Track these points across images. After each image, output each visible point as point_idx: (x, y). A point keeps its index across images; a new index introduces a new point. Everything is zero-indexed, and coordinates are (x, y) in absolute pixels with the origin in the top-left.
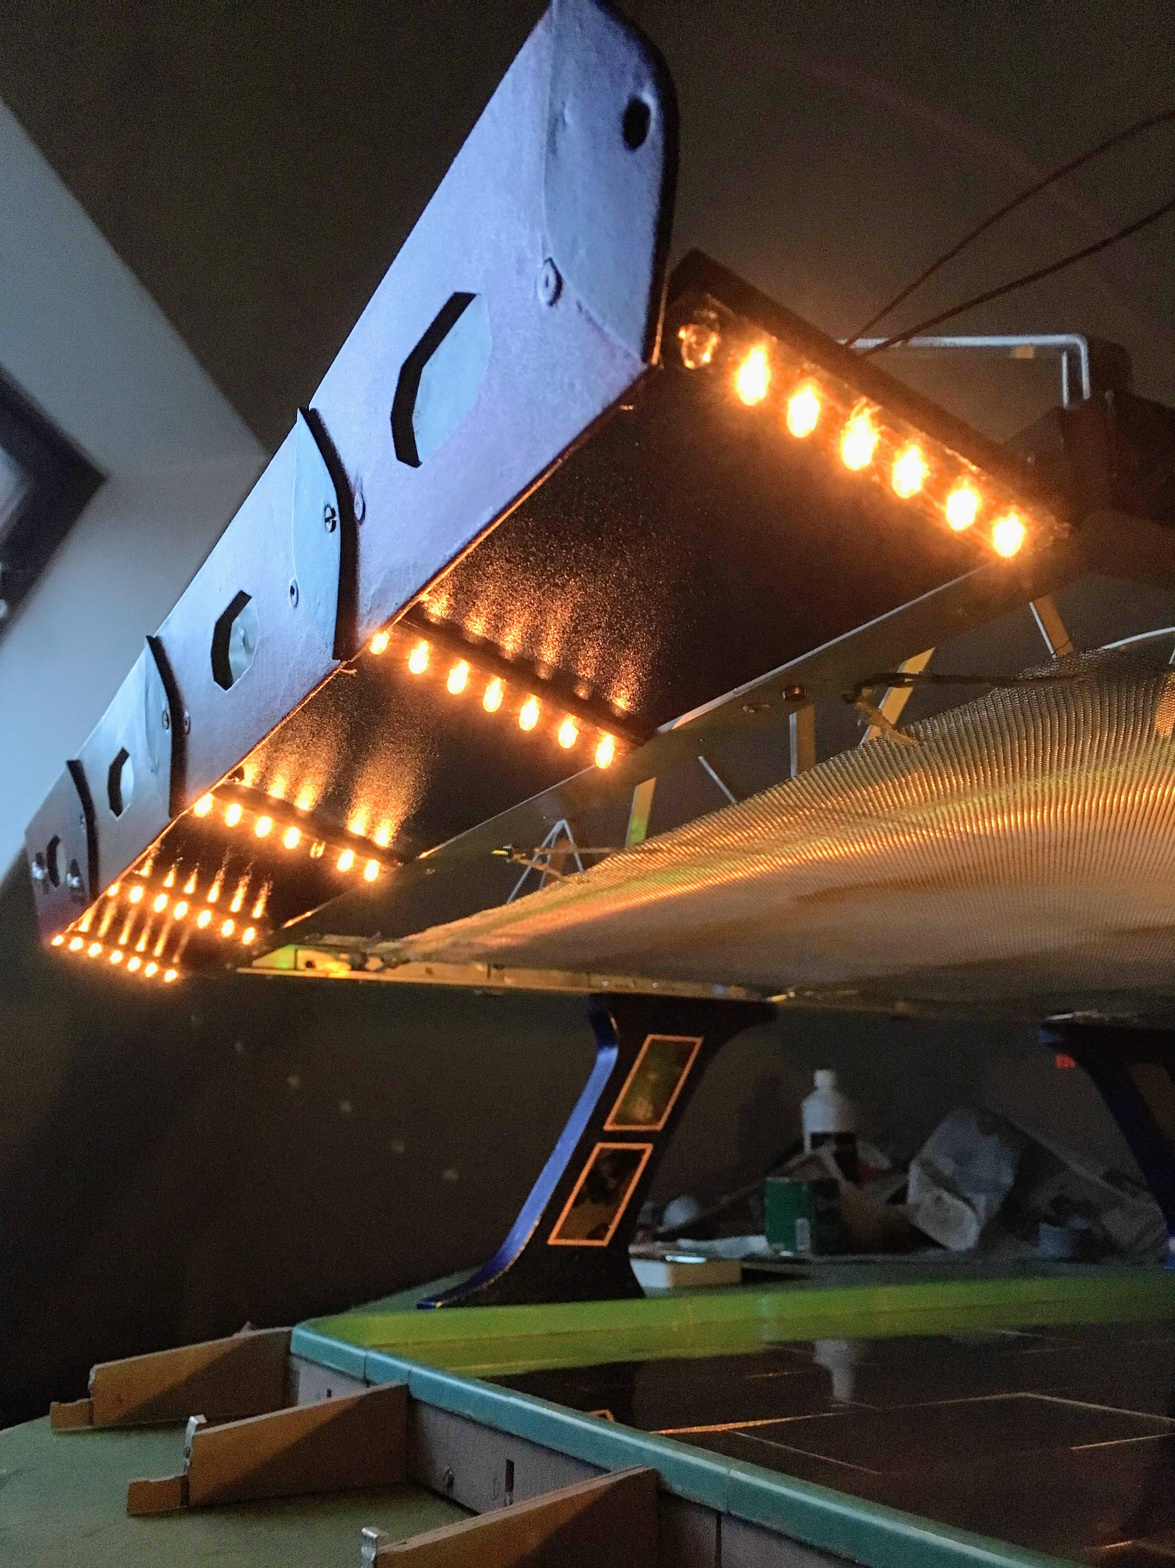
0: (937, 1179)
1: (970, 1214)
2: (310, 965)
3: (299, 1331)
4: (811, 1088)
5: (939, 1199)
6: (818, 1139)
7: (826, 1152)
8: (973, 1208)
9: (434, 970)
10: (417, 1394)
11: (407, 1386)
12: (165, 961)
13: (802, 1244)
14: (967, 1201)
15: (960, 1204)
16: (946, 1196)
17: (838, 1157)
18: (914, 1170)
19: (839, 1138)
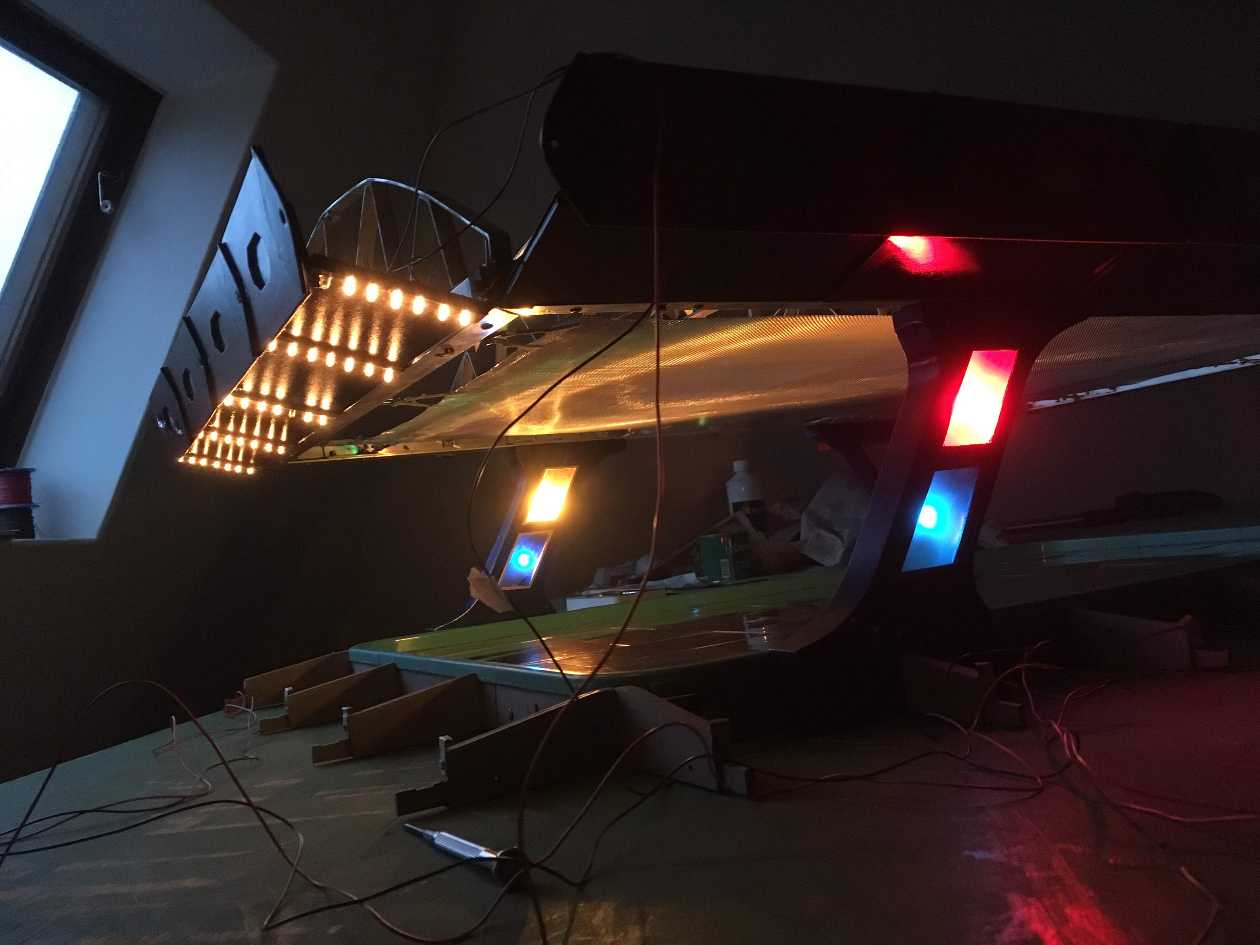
0: (820, 523)
1: (839, 542)
2: (332, 454)
3: (352, 650)
4: (731, 474)
5: (819, 535)
6: (738, 506)
7: (741, 516)
8: (841, 538)
9: (408, 447)
10: (400, 666)
11: (395, 664)
12: (246, 463)
13: (725, 575)
14: (838, 534)
15: (833, 537)
16: (823, 532)
17: (752, 517)
18: (804, 518)
19: (752, 504)
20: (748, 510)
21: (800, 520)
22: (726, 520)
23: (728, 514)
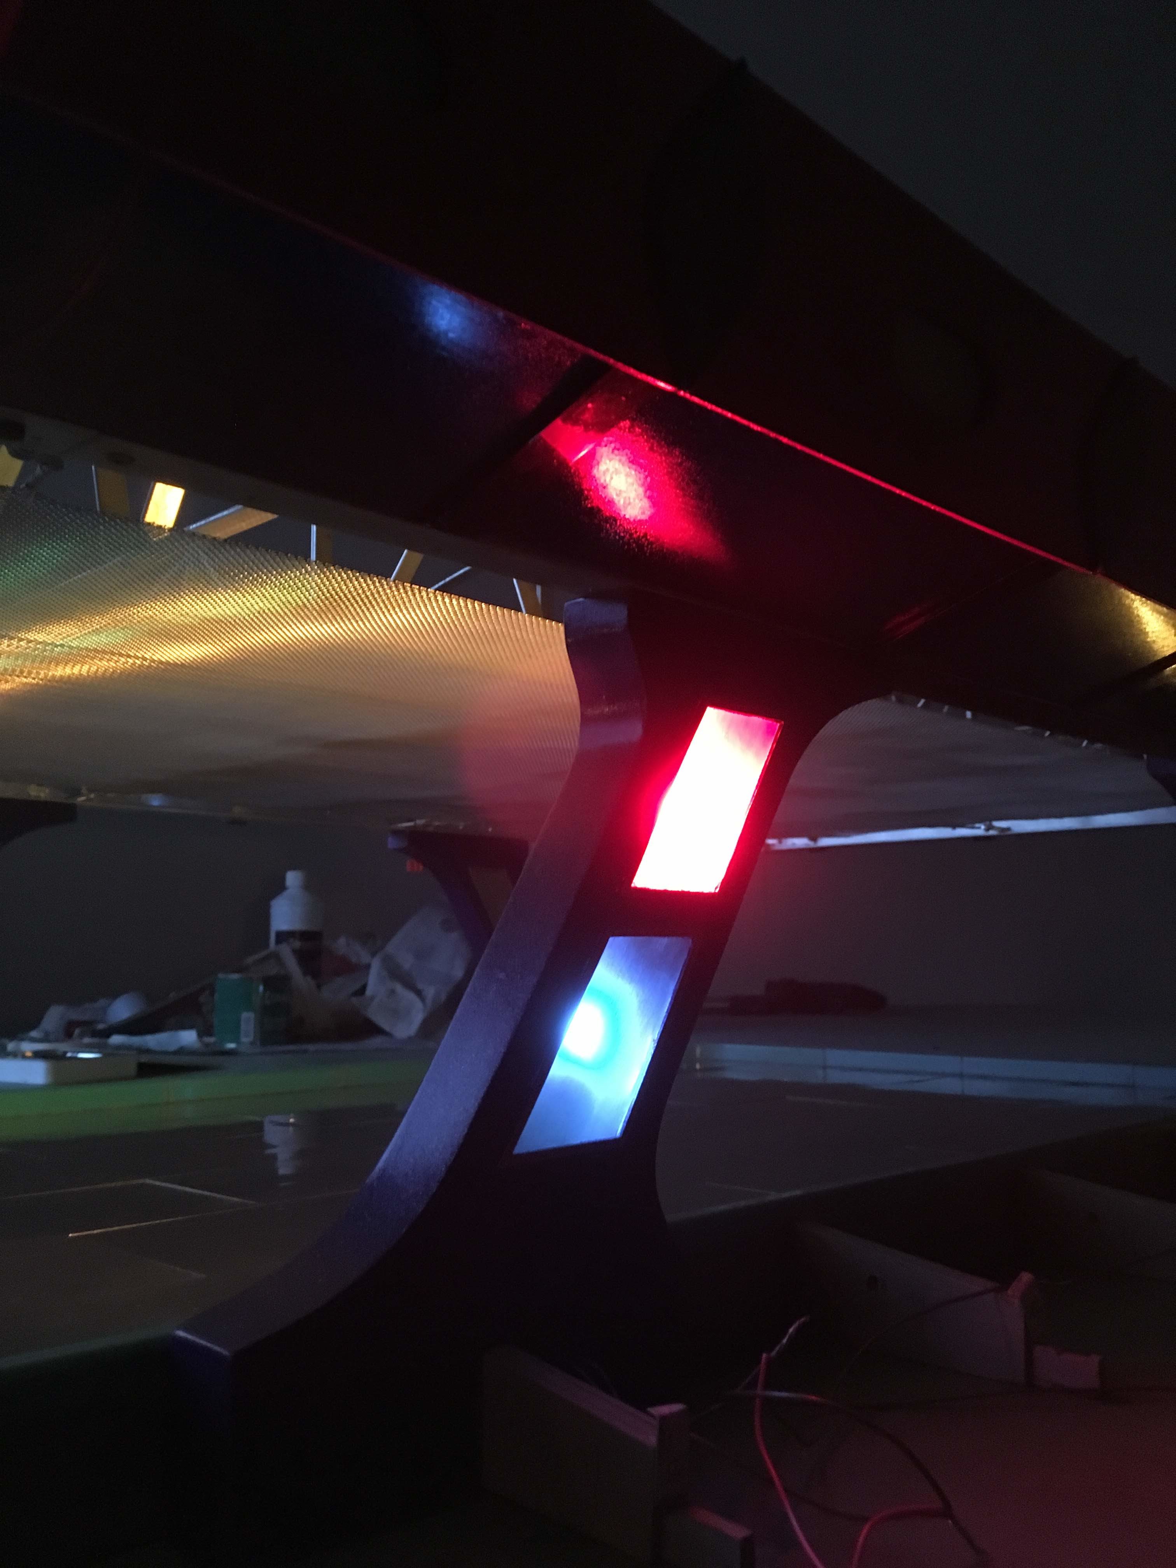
0: (395, 973)
1: (419, 1004)
4: (280, 887)
5: (393, 992)
7: (286, 951)
8: (422, 998)
13: (245, 1037)
14: (419, 993)
15: (412, 995)
16: (399, 988)
17: (301, 955)
18: (376, 965)
19: (304, 936)
20: (297, 944)
21: (368, 967)
22: (264, 953)
23: (267, 945)
